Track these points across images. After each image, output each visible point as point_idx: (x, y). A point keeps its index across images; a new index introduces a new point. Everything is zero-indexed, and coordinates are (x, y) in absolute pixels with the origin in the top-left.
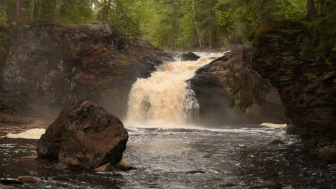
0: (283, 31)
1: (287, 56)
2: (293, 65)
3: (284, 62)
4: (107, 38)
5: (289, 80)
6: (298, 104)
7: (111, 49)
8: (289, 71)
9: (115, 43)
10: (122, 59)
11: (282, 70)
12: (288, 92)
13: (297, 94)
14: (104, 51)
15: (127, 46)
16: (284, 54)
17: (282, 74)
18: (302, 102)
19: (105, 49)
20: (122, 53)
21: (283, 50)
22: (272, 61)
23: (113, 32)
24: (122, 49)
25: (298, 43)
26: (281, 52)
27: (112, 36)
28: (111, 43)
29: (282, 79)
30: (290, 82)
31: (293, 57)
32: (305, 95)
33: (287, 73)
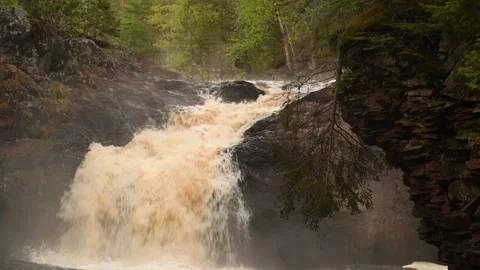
0: (404, 25)
1: (414, 88)
2: (429, 111)
3: (409, 103)
4: (18, 40)
5: (423, 150)
6: (446, 209)
7: (30, 69)
8: (421, 127)
9: (41, 53)
10: (59, 95)
11: (405, 123)
12: (423, 179)
13: (444, 186)
14: (10, 75)
15: (74, 62)
16: (409, 83)
17: (408, 134)
18: (455, 205)
19: (14, 69)
20: (59, 79)
21: (406, 74)
22: (380, 102)
23: (35, 25)
24: (62, 68)
25: (442, 57)
26: (402, 78)
27: (31, 35)
28: (30, 55)
29: (408, 147)
30: (427, 154)
31: (429, 92)
32: (463, 186)
33: (416, 131)
